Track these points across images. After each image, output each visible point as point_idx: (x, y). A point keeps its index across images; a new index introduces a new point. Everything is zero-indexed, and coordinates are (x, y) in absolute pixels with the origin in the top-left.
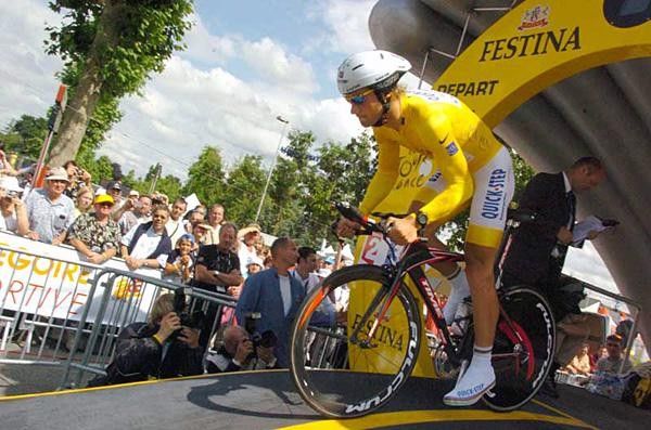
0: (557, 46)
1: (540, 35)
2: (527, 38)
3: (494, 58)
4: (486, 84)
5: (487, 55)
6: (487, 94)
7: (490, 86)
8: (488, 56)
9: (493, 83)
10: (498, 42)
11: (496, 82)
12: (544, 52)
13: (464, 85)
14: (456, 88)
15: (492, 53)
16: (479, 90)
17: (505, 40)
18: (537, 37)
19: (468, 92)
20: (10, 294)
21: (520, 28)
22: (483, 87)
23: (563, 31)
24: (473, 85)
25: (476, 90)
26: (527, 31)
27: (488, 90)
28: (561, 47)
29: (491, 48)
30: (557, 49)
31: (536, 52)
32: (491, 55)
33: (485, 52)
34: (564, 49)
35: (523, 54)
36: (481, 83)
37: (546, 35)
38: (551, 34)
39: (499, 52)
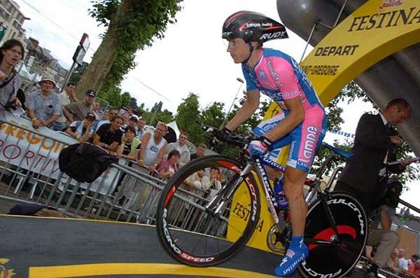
0: (405, 21)
1: (394, 13)
2: (384, 14)
3: (359, 29)
4: (350, 47)
5: (354, 26)
6: (349, 54)
7: (352, 48)
8: (355, 28)
9: (355, 47)
10: (364, 18)
11: (358, 46)
12: (395, 25)
13: (335, 48)
14: (328, 50)
15: (358, 25)
16: (345, 51)
17: (368, 16)
18: (392, 14)
19: (337, 53)
20: (25, 159)
21: (381, 8)
22: (347, 49)
23: (412, 9)
24: (341, 47)
25: (342, 51)
26: (386, 10)
27: (350, 52)
28: (408, 22)
29: (358, 22)
30: (405, 23)
31: (389, 25)
32: (357, 26)
33: (354, 24)
34: (411, 23)
35: (380, 26)
36: (347, 47)
37: (399, 12)
38: (402, 12)
39: (363, 24)
